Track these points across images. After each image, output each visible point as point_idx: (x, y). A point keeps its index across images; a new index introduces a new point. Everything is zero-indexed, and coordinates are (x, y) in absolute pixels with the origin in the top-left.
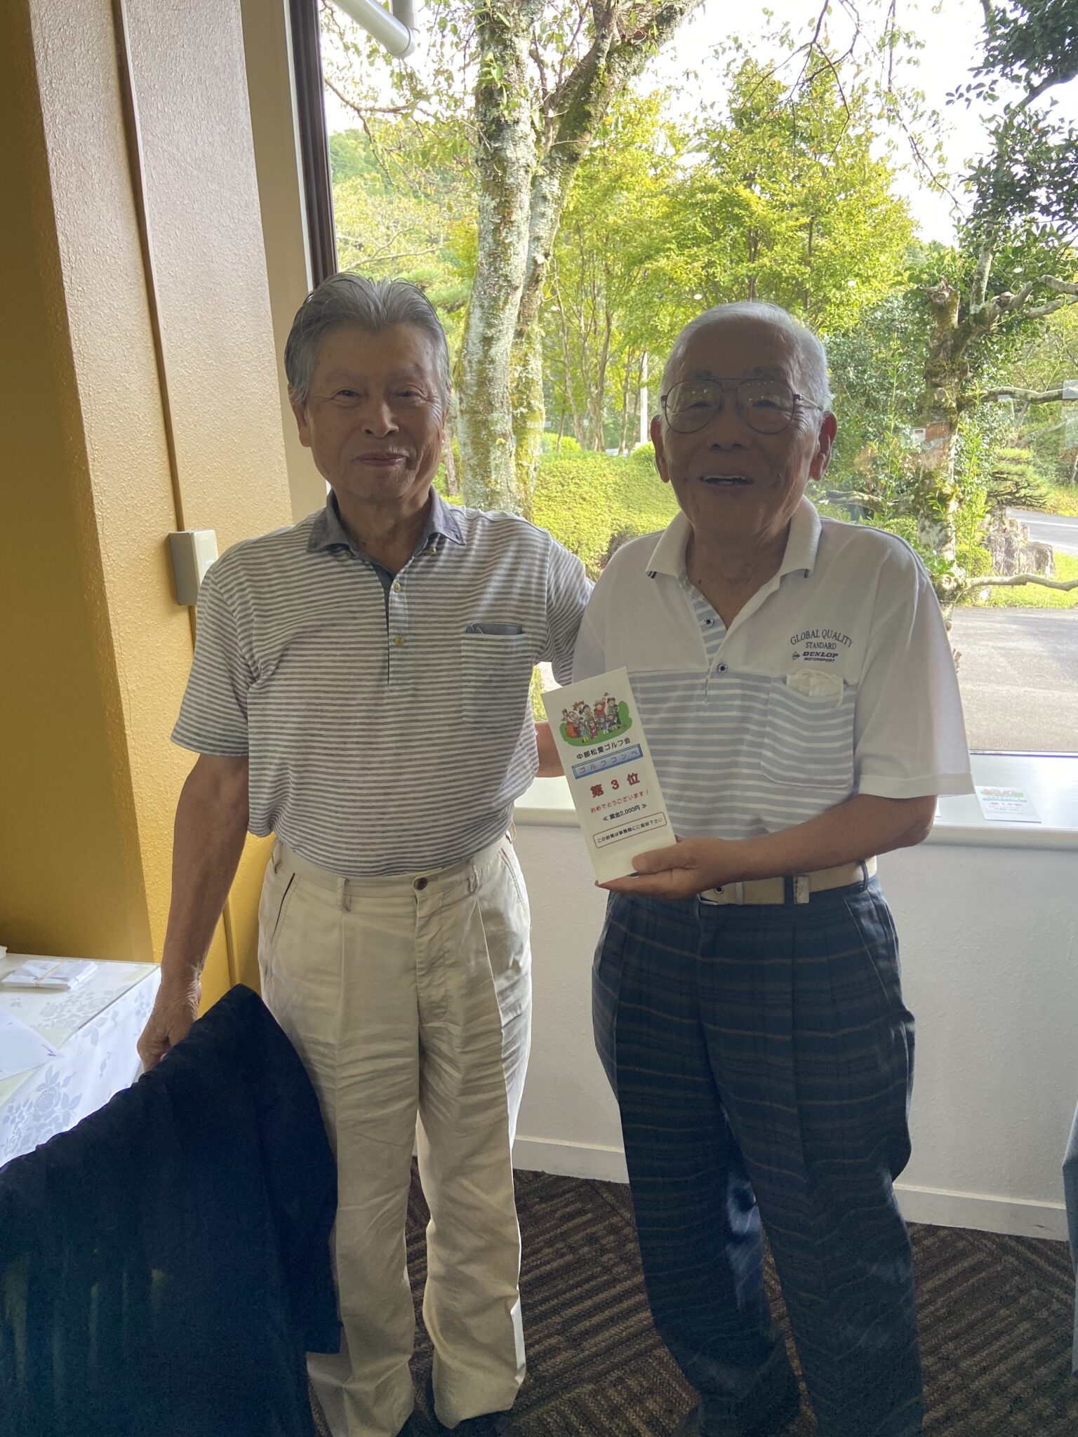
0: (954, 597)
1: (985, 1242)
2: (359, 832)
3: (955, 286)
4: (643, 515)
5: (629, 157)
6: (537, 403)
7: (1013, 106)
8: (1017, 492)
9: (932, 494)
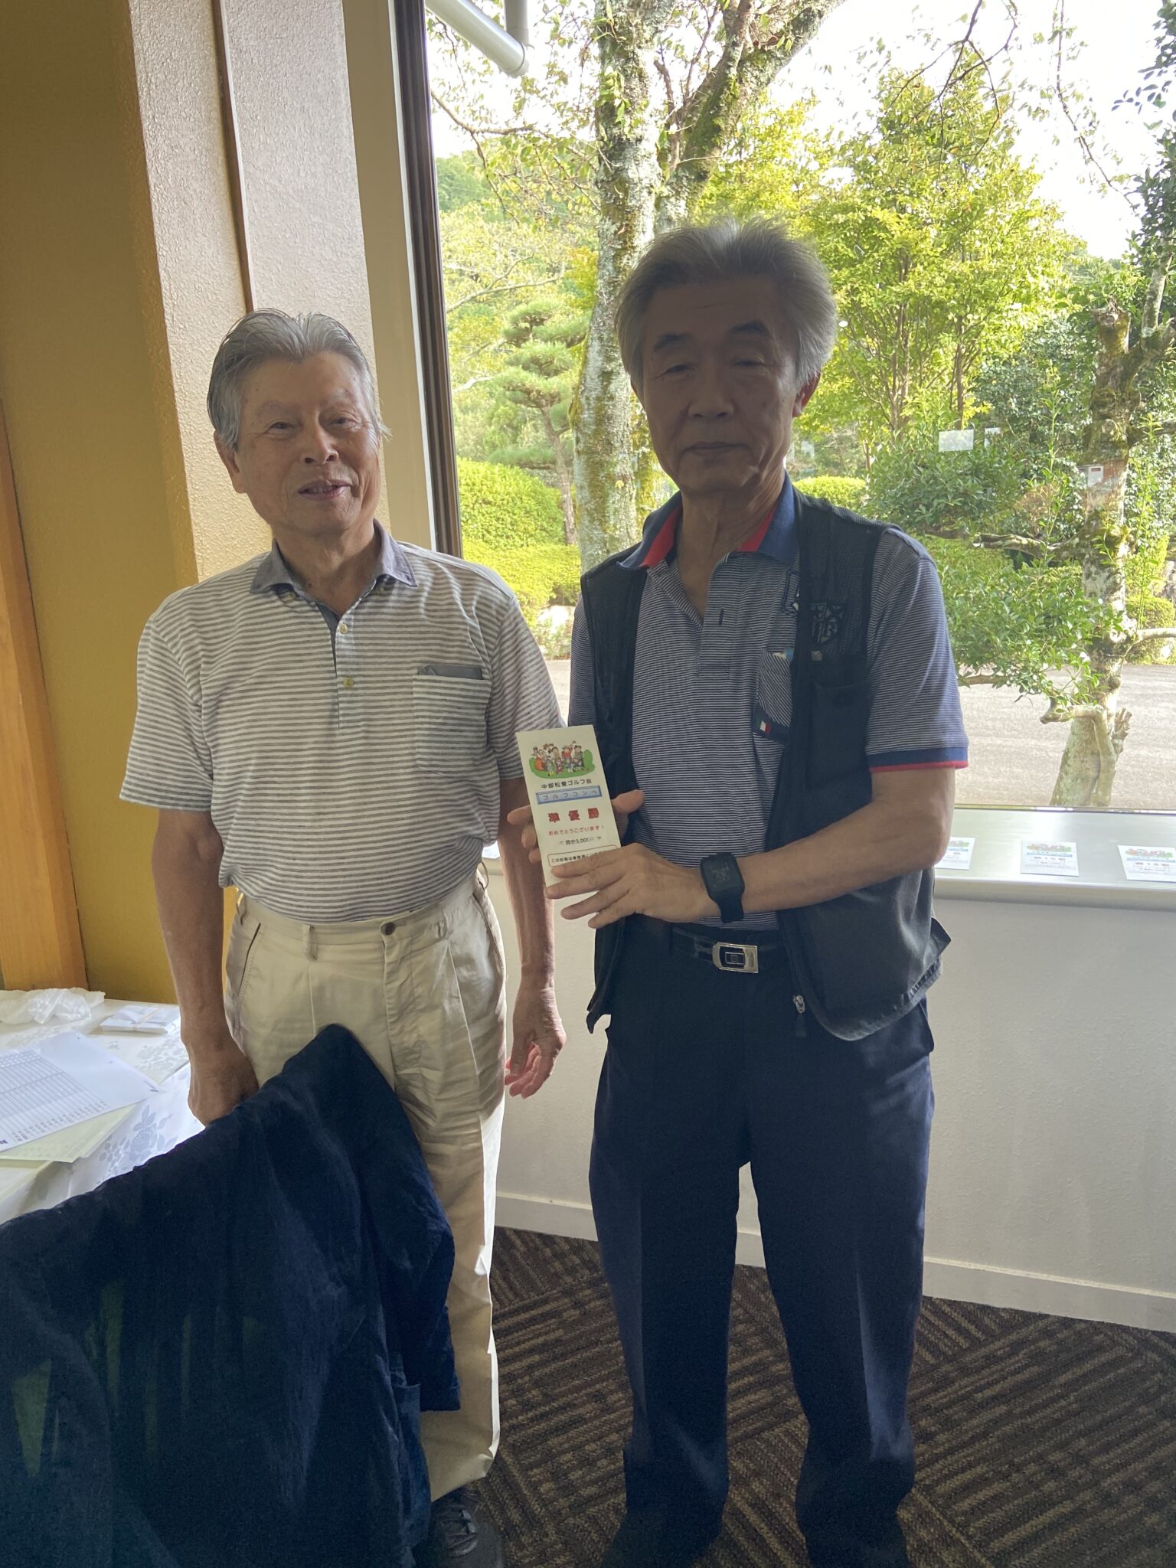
0: (1124, 650)
3: (1125, 307)
5: (768, 173)
9: (1098, 537)
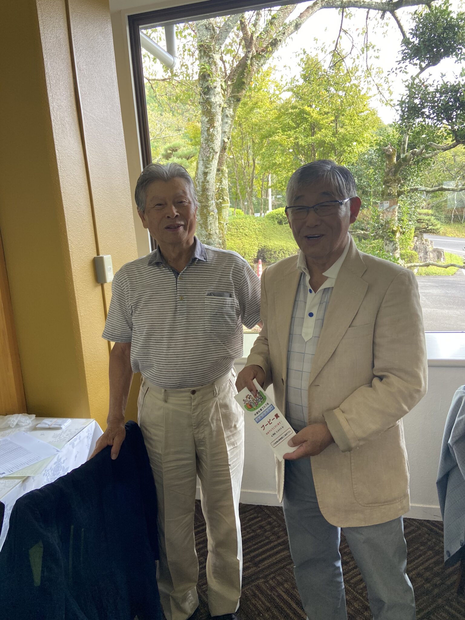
1: (414, 522)
2: (168, 372)
3: (394, 147)
4: (271, 241)
5: (260, 95)
6: (226, 198)
7: (414, 76)
8: (427, 227)
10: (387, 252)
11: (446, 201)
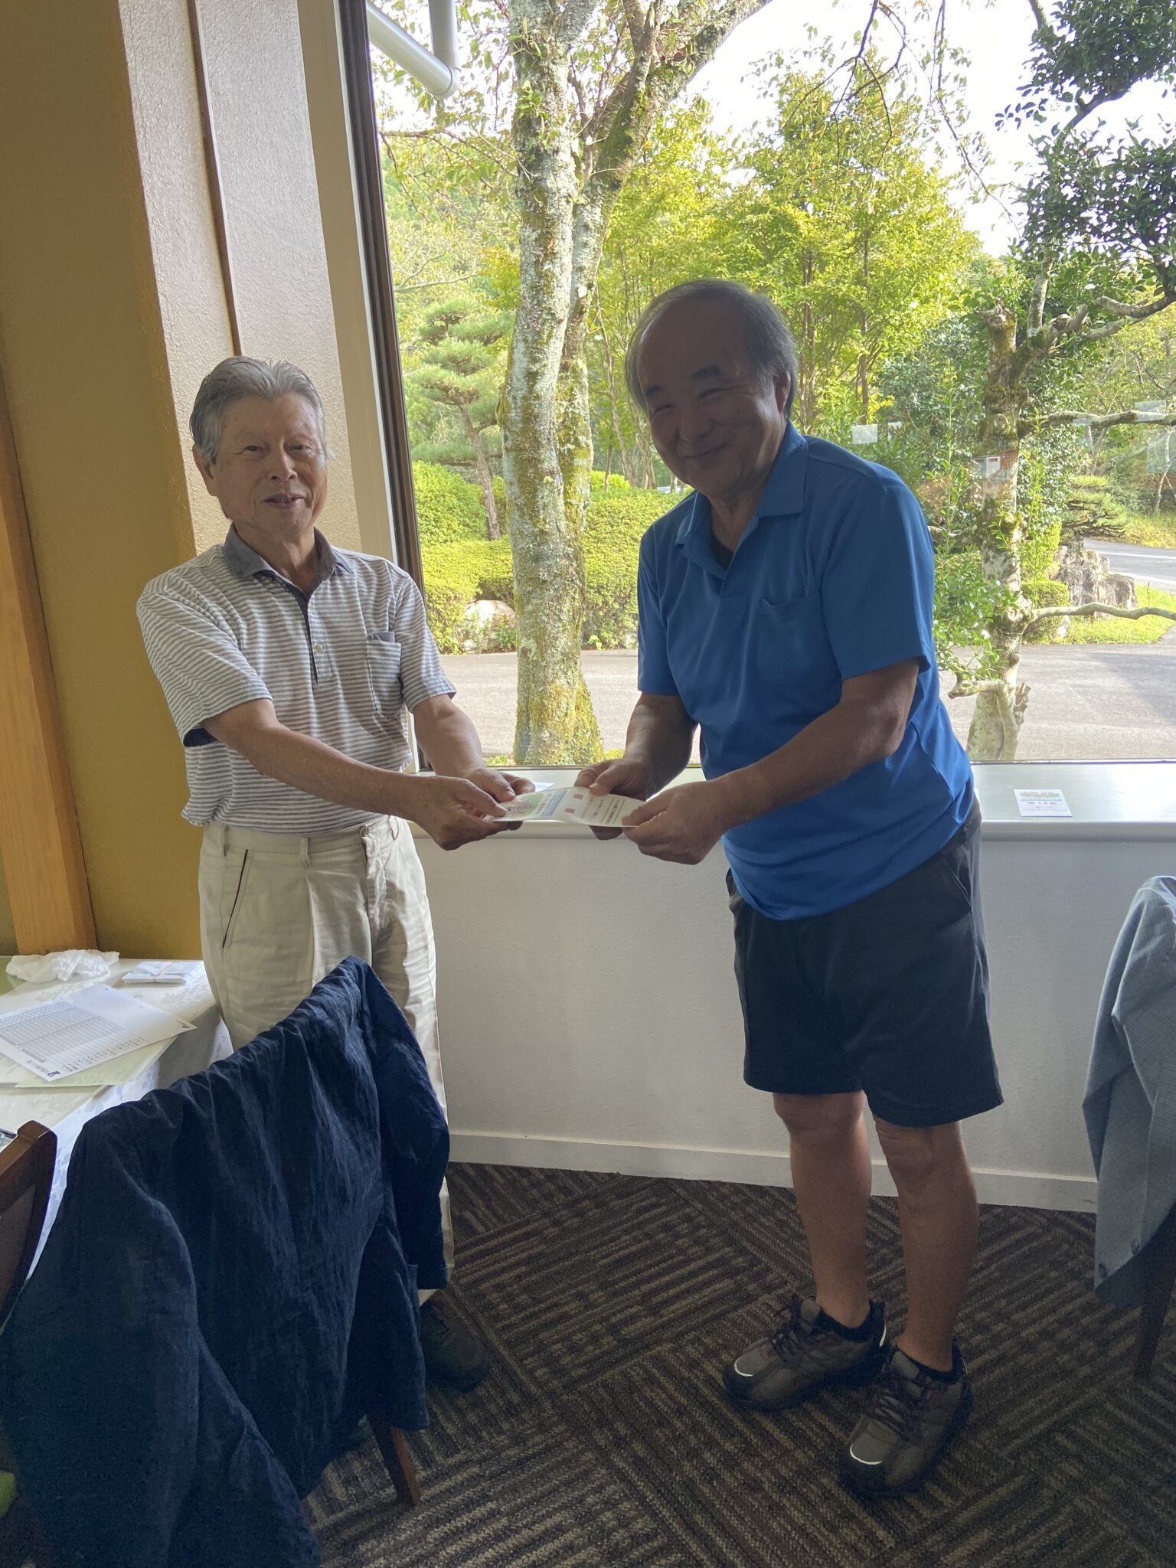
0: (1021, 628)
3: (1012, 308)
5: (671, 175)
6: (585, 439)
7: (1061, 128)
8: (1094, 522)
9: (994, 524)
10: (989, 578)
11: (1142, 456)
